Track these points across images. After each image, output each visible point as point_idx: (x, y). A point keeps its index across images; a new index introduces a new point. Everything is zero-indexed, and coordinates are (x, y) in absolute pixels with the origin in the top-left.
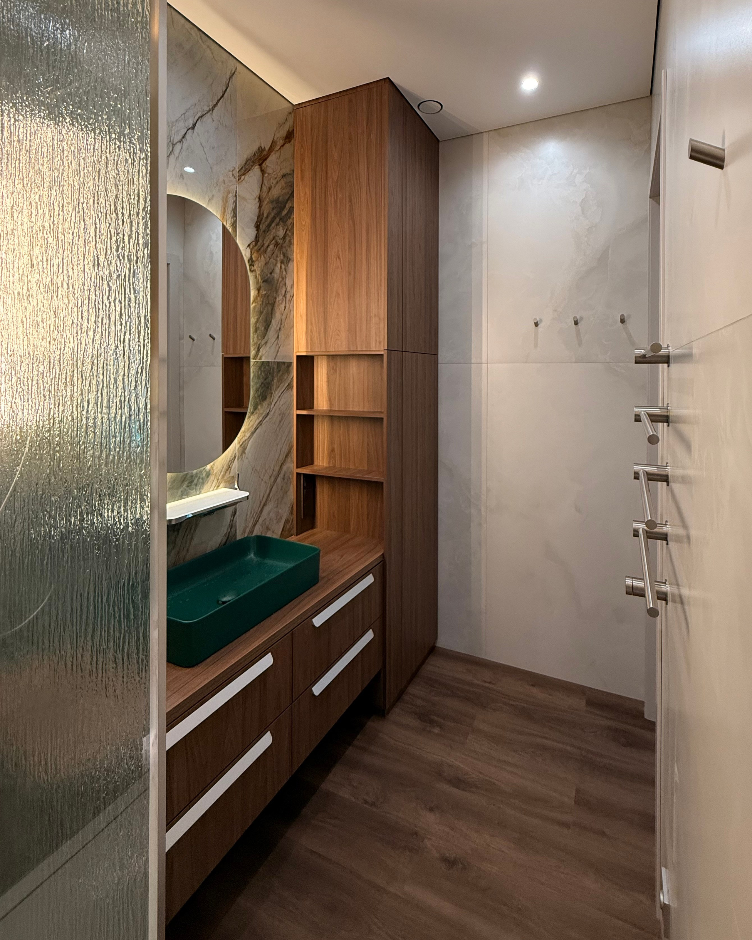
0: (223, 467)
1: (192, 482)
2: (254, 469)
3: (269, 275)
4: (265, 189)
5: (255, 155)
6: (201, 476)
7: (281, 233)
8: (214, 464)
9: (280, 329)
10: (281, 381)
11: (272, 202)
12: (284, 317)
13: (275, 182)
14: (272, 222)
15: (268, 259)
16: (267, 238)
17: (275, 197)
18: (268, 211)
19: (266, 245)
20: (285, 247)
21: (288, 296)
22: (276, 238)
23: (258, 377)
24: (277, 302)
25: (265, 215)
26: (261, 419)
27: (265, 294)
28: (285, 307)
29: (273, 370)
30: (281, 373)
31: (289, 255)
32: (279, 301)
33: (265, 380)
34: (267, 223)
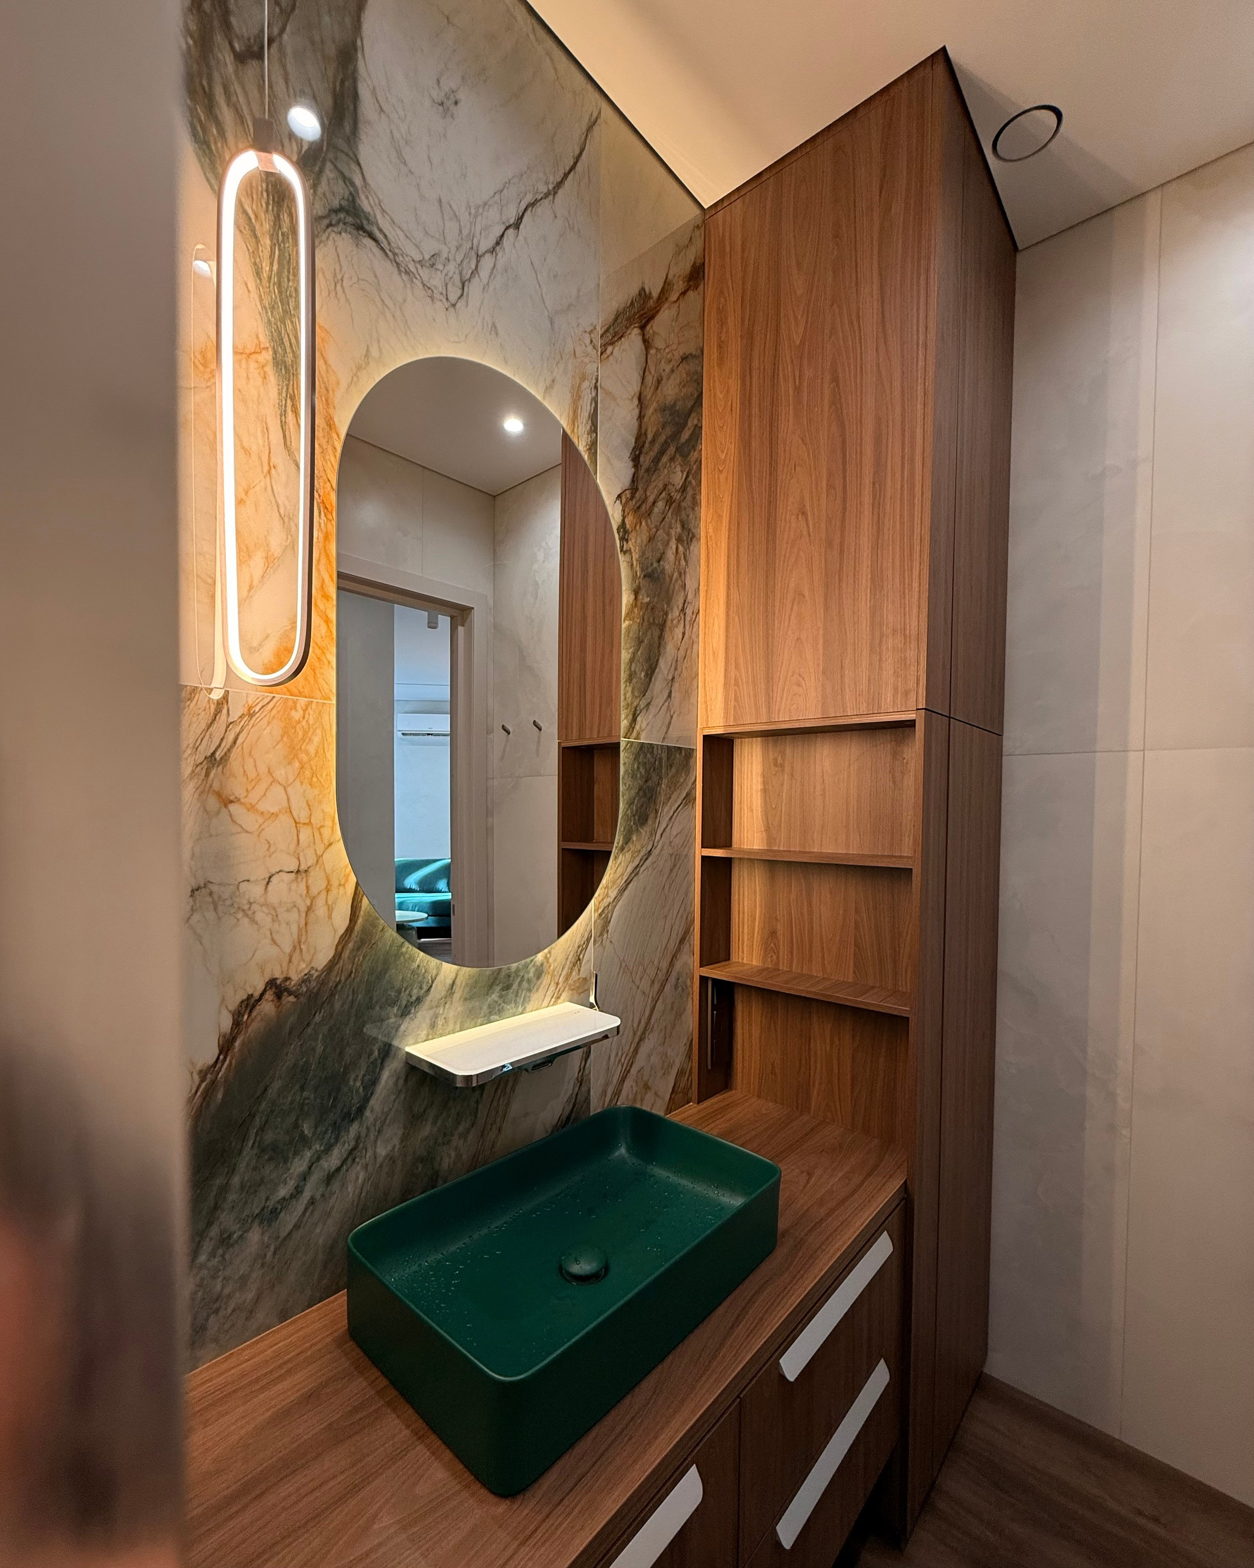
0: (567, 958)
1: (508, 987)
2: (623, 965)
3: (655, 565)
4: (649, 379)
5: (632, 303)
6: (526, 977)
7: (678, 478)
8: (550, 952)
9: (673, 679)
10: (674, 785)
11: (663, 409)
12: (682, 653)
13: (668, 368)
14: (662, 453)
15: (655, 530)
16: (653, 484)
17: (669, 400)
18: (654, 429)
19: (651, 499)
20: (685, 509)
21: (689, 611)
22: (670, 487)
23: (634, 776)
24: (669, 623)
25: (650, 437)
26: (636, 862)
27: (648, 604)
28: (684, 634)
29: (660, 762)
30: (673, 770)
31: (691, 526)
32: (672, 621)
33: (646, 781)
34: (652, 454)
